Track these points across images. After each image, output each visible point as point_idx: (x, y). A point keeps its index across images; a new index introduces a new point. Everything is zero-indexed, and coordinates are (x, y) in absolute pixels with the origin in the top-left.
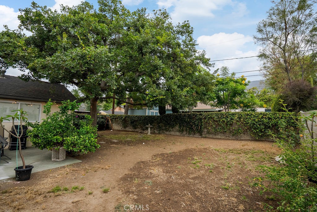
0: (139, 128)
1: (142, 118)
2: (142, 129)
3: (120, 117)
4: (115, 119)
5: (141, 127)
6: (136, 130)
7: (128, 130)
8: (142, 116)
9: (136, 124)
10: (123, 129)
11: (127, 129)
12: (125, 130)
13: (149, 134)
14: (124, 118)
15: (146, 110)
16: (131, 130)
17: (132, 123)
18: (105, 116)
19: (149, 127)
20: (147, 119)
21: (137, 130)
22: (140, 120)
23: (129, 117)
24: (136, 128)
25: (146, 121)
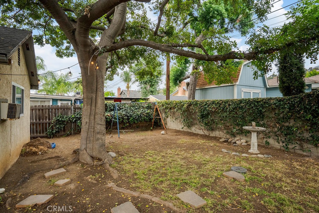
0: (220, 129)
1: (229, 105)
2: (228, 133)
3: (179, 105)
4: (171, 109)
5: (227, 128)
6: (214, 133)
7: (196, 132)
8: (226, 102)
9: (212, 120)
10: (186, 129)
11: (194, 130)
12: (190, 131)
13: (254, 149)
14: (185, 106)
15: (233, 90)
16: (201, 132)
17: (203, 116)
18: (154, 104)
19: (254, 131)
20: (241, 108)
21: (216, 133)
22: (224, 110)
23: (196, 104)
24: (212, 130)
25: (240, 112)
